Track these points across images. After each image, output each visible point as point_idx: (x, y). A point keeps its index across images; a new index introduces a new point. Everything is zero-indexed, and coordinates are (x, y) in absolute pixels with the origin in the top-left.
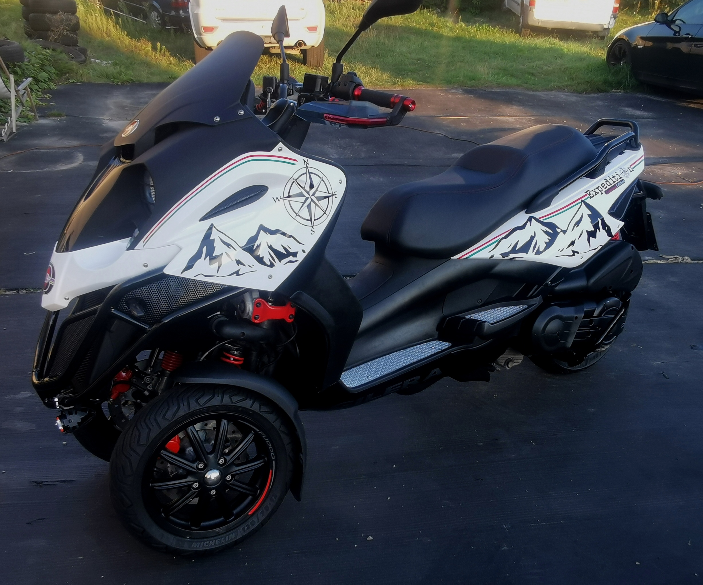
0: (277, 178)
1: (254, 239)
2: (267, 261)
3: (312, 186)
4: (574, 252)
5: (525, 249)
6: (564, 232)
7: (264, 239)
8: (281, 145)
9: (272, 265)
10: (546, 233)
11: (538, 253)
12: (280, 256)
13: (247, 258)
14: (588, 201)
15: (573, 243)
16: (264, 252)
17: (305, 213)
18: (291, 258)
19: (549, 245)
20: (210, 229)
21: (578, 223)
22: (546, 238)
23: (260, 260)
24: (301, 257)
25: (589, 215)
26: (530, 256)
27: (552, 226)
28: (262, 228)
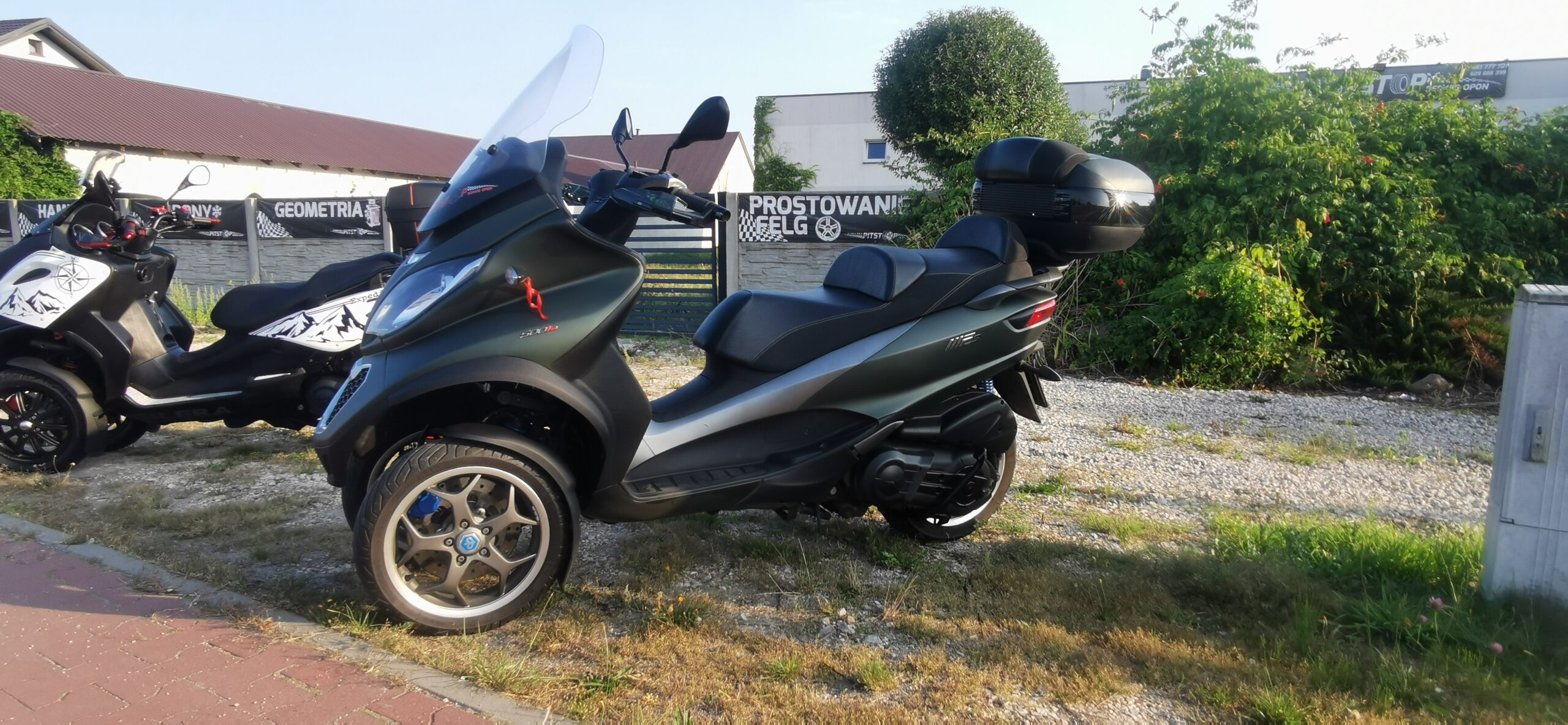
0: (53, 266)
1: (33, 297)
2: (38, 310)
3: (74, 272)
4: (324, 341)
5: (286, 333)
6: (317, 324)
7: (39, 297)
8: (53, 247)
9: (42, 313)
10: (305, 324)
11: (294, 336)
12: (48, 309)
13: (28, 307)
14: (348, 306)
15: (321, 333)
16: (37, 305)
17: (67, 286)
18: (55, 310)
19: (303, 332)
20: (16, 290)
21: (330, 320)
22: (303, 327)
23: (35, 309)
24: (62, 312)
25: (343, 316)
26: (288, 338)
27: (311, 320)
28: (40, 292)
